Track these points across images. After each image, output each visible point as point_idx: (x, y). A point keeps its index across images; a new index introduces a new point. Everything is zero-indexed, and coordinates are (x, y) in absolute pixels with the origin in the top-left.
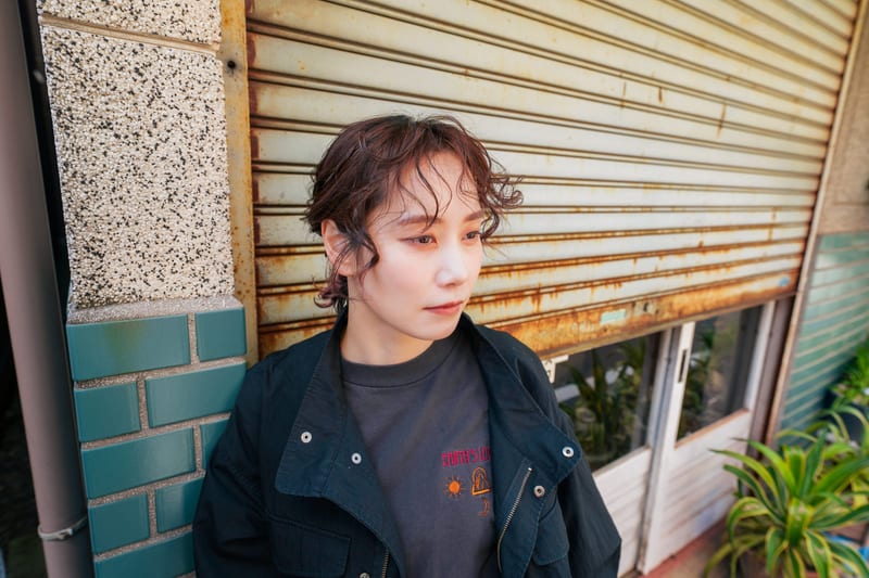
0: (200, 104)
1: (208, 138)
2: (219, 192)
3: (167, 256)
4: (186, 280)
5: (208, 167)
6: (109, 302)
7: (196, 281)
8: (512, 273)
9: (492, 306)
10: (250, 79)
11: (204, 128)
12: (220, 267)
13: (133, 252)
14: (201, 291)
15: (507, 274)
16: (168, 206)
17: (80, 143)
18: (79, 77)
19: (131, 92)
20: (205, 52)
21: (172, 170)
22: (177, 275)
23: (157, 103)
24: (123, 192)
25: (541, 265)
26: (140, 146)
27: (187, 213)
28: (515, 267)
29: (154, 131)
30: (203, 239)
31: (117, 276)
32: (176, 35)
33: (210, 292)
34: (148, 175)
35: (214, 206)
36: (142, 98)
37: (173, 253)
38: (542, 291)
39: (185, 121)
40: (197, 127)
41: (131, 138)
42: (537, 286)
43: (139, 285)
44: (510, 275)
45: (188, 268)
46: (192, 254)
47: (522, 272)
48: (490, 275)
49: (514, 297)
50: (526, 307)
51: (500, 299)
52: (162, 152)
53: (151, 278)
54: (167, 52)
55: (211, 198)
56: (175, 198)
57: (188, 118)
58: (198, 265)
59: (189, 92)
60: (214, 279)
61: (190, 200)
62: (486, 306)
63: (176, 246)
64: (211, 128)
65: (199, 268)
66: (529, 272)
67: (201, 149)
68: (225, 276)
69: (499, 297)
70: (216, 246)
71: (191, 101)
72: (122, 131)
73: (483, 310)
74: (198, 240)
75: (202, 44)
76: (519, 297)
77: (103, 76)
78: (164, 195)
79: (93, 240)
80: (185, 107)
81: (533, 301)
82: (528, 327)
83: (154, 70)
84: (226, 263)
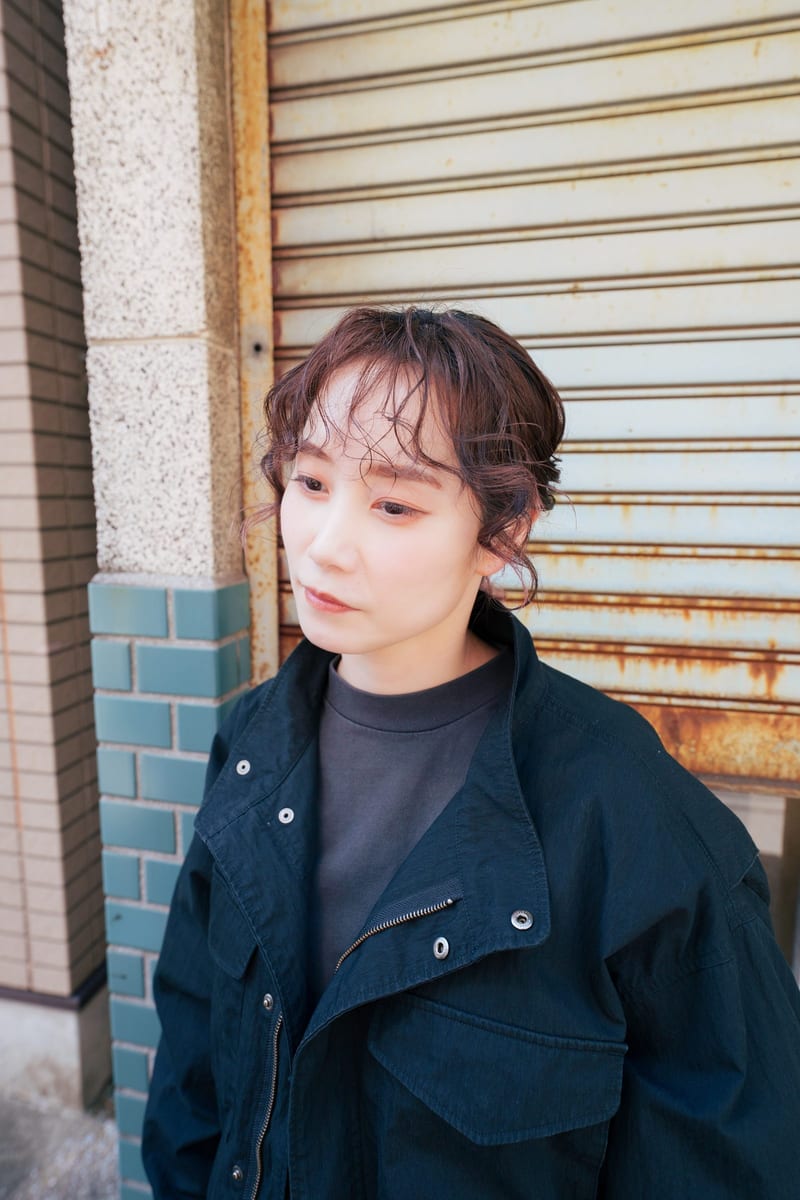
0: (187, 391)
1: (192, 421)
2: (201, 472)
3: (160, 533)
4: (173, 556)
5: (192, 449)
6: (120, 570)
7: (182, 559)
8: (693, 613)
9: (646, 664)
10: (276, 359)
11: (189, 412)
12: (201, 547)
13: (136, 527)
14: (185, 570)
15: (680, 612)
16: (162, 486)
17: (107, 435)
18: (107, 383)
19: (138, 389)
20: (194, 341)
21: (164, 454)
22: (167, 552)
23: (156, 395)
24: (129, 475)
25: (778, 606)
26: (143, 434)
27: (175, 493)
28: (703, 603)
29: (153, 419)
30: (186, 519)
31: (125, 547)
32: (171, 332)
33: (192, 571)
34: (148, 460)
35: (197, 486)
36: (145, 393)
37: (164, 532)
38: (781, 657)
39: (175, 407)
40: (184, 411)
41: (138, 427)
42: (766, 646)
43: (139, 558)
44: (687, 615)
45: (175, 545)
46: (178, 533)
47: (719, 615)
48: (636, 610)
49: (703, 658)
50: (736, 680)
51: (667, 656)
52: (157, 438)
53: (148, 551)
54: (164, 348)
55: (194, 479)
56: (166, 479)
57: (177, 404)
58: (184, 542)
59: (180, 381)
60: (196, 559)
61: (178, 480)
62: (629, 663)
63: (166, 523)
64: (195, 411)
65: (183, 547)
66: (739, 615)
67: (188, 433)
68: (205, 557)
69: (661, 650)
70: (198, 526)
71: (180, 389)
72: (132, 422)
73: (622, 666)
74: (183, 520)
75: (191, 335)
76: (714, 659)
77: (120, 379)
78: (158, 477)
79: (112, 515)
80: (176, 396)
81: (756, 672)
82: (746, 722)
83: (154, 367)
84: (206, 543)
